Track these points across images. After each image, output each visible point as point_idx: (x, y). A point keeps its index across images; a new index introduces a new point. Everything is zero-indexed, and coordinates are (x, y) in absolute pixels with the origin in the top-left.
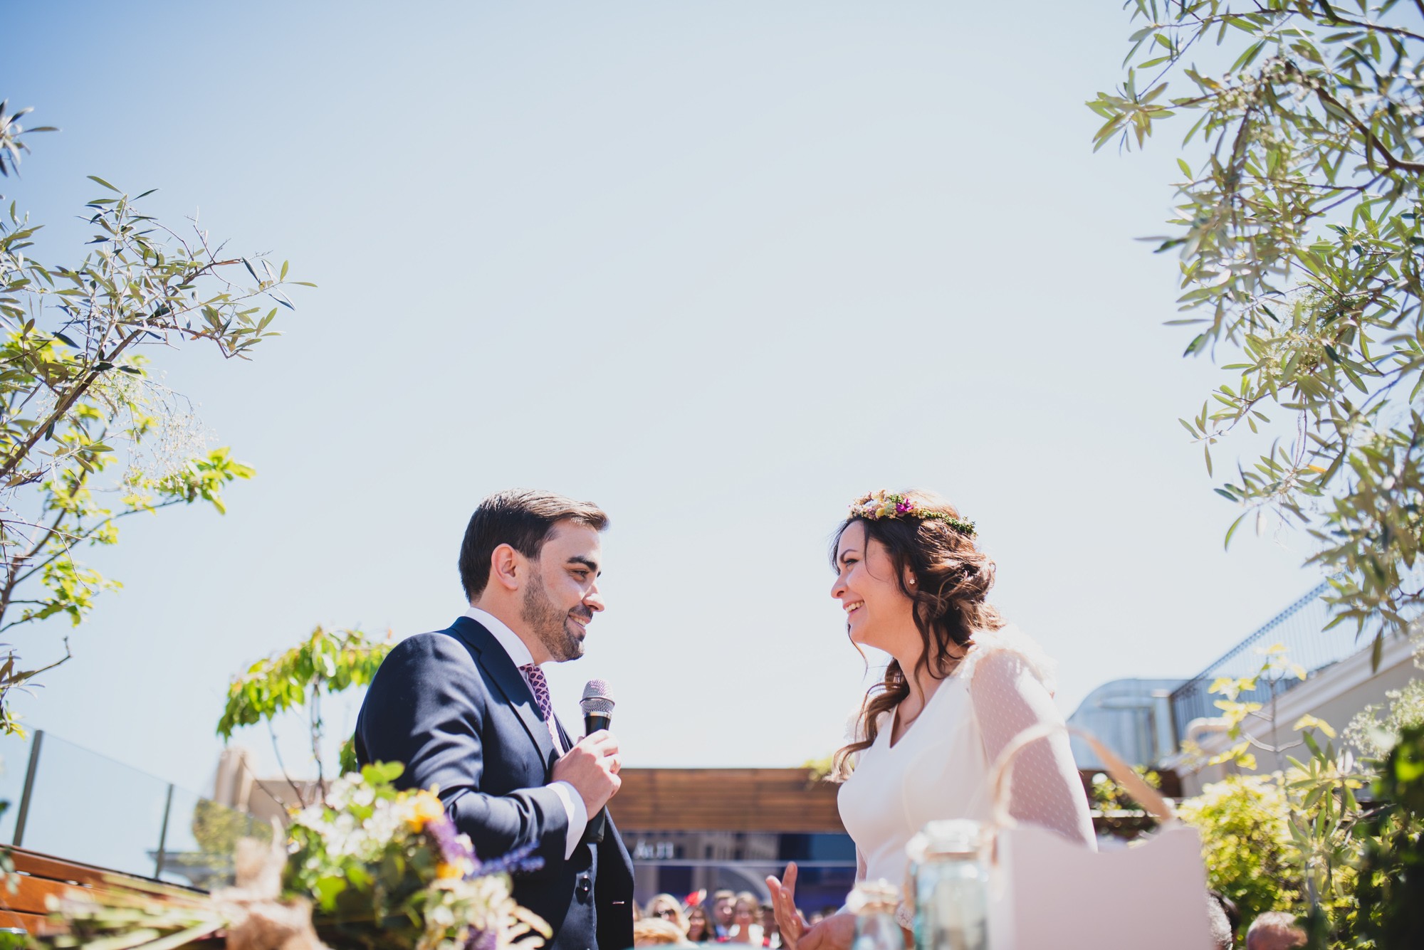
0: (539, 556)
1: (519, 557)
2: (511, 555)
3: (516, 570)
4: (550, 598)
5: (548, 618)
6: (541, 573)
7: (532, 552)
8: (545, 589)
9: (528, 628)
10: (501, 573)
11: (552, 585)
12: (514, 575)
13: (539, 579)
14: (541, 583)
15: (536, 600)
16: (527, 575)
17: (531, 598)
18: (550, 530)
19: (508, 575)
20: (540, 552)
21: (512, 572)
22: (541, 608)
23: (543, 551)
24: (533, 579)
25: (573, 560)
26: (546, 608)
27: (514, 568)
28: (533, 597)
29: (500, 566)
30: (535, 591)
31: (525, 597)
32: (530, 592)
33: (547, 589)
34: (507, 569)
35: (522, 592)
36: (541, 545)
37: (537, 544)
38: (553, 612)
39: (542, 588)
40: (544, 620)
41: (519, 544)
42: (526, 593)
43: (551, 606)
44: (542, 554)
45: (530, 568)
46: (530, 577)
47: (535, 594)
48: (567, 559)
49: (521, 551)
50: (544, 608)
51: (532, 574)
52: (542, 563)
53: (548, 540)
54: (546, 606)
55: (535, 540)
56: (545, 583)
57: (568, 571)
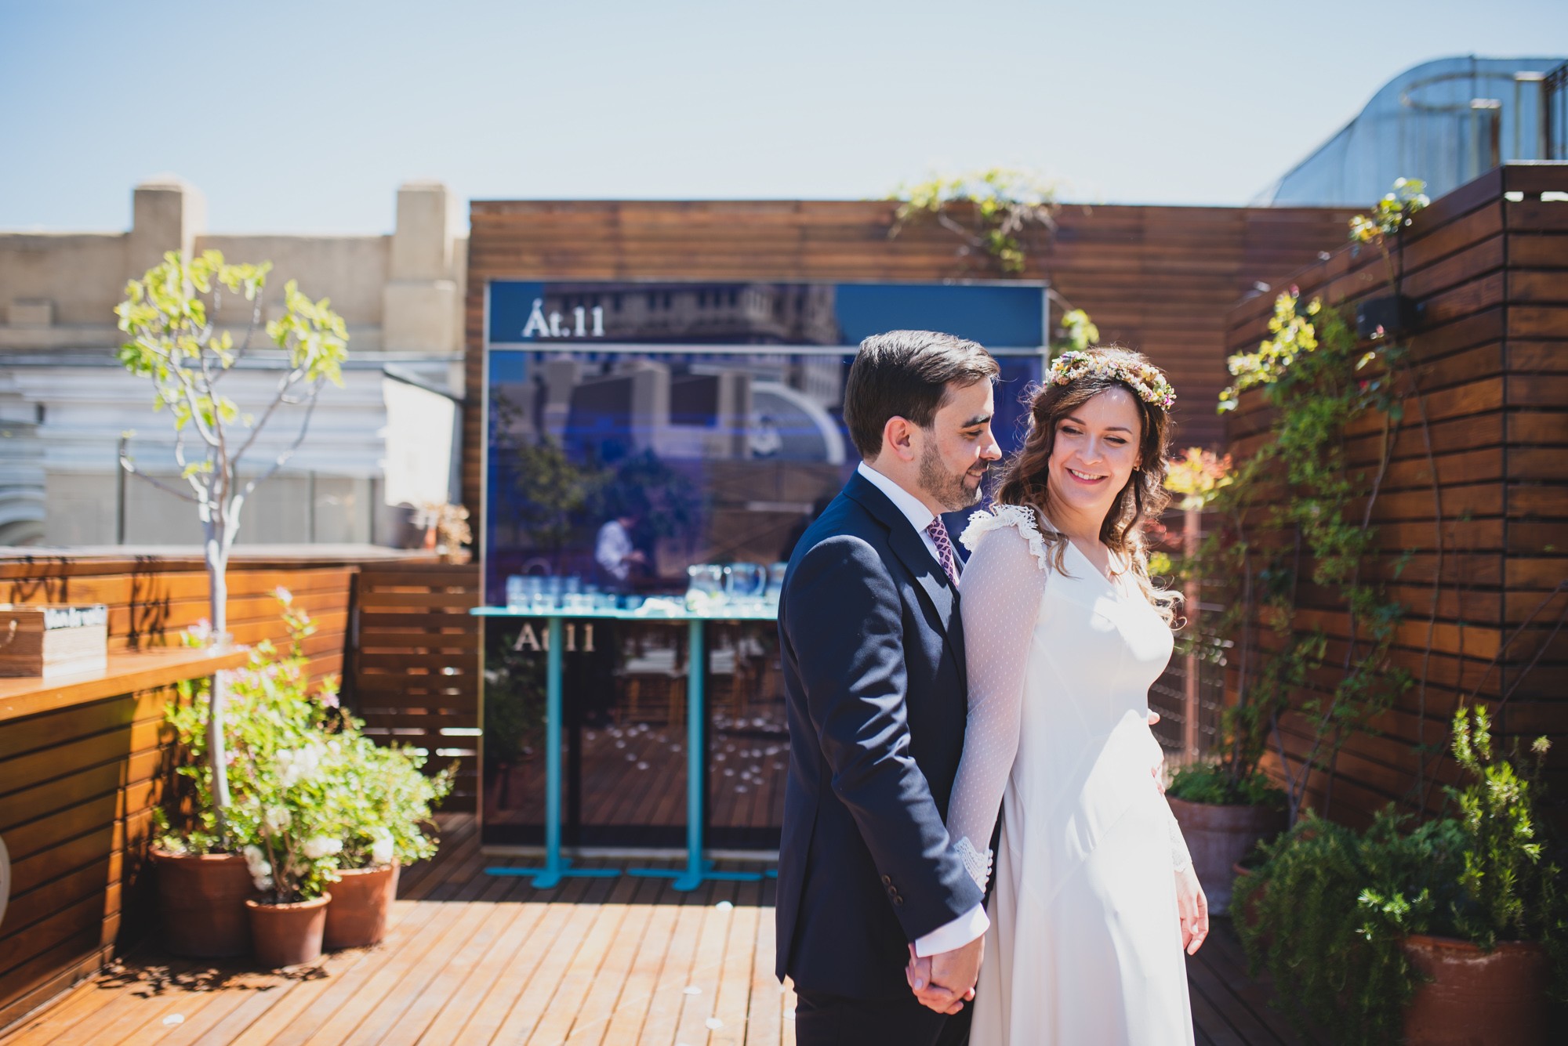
0: (933, 424)
1: (912, 428)
2: (903, 425)
3: (910, 440)
4: (945, 465)
5: (946, 485)
6: (936, 442)
7: (926, 422)
8: (941, 458)
9: (926, 493)
10: (893, 444)
11: (948, 453)
12: (908, 445)
13: (935, 448)
14: (937, 452)
15: (933, 469)
16: (922, 445)
17: (927, 467)
18: (943, 396)
19: (902, 447)
20: (934, 420)
21: (904, 440)
22: (938, 476)
23: (936, 419)
24: (928, 448)
25: (968, 425)
26: (943, 476)
27: (908, 437)
28: (929, 466)
29: (891, 439)
30: (931, 460)
31: (922, 467)
32: (926, 462)
33: (943, 457)
34: (899, 440)
35: (919, 462)
36: (935, 413)
37: (930, 413)
38: (950, 479)
39: (939, 457)
40: (941, 486)
41: (911, 413)
42: (923, 463)
43: (948, 473)
44: (935, 423)
45: (924, 438)
46: (925, 447)
47: (932, 463)
48: (960, 423)
49: (914, 421)
50: (940, 476)
51: (927, 443)
52: (936, 432)
53: (942, 407)
54: (943, 474)
55: (928, 408)
56: (941, 450)
57: (963, 435)
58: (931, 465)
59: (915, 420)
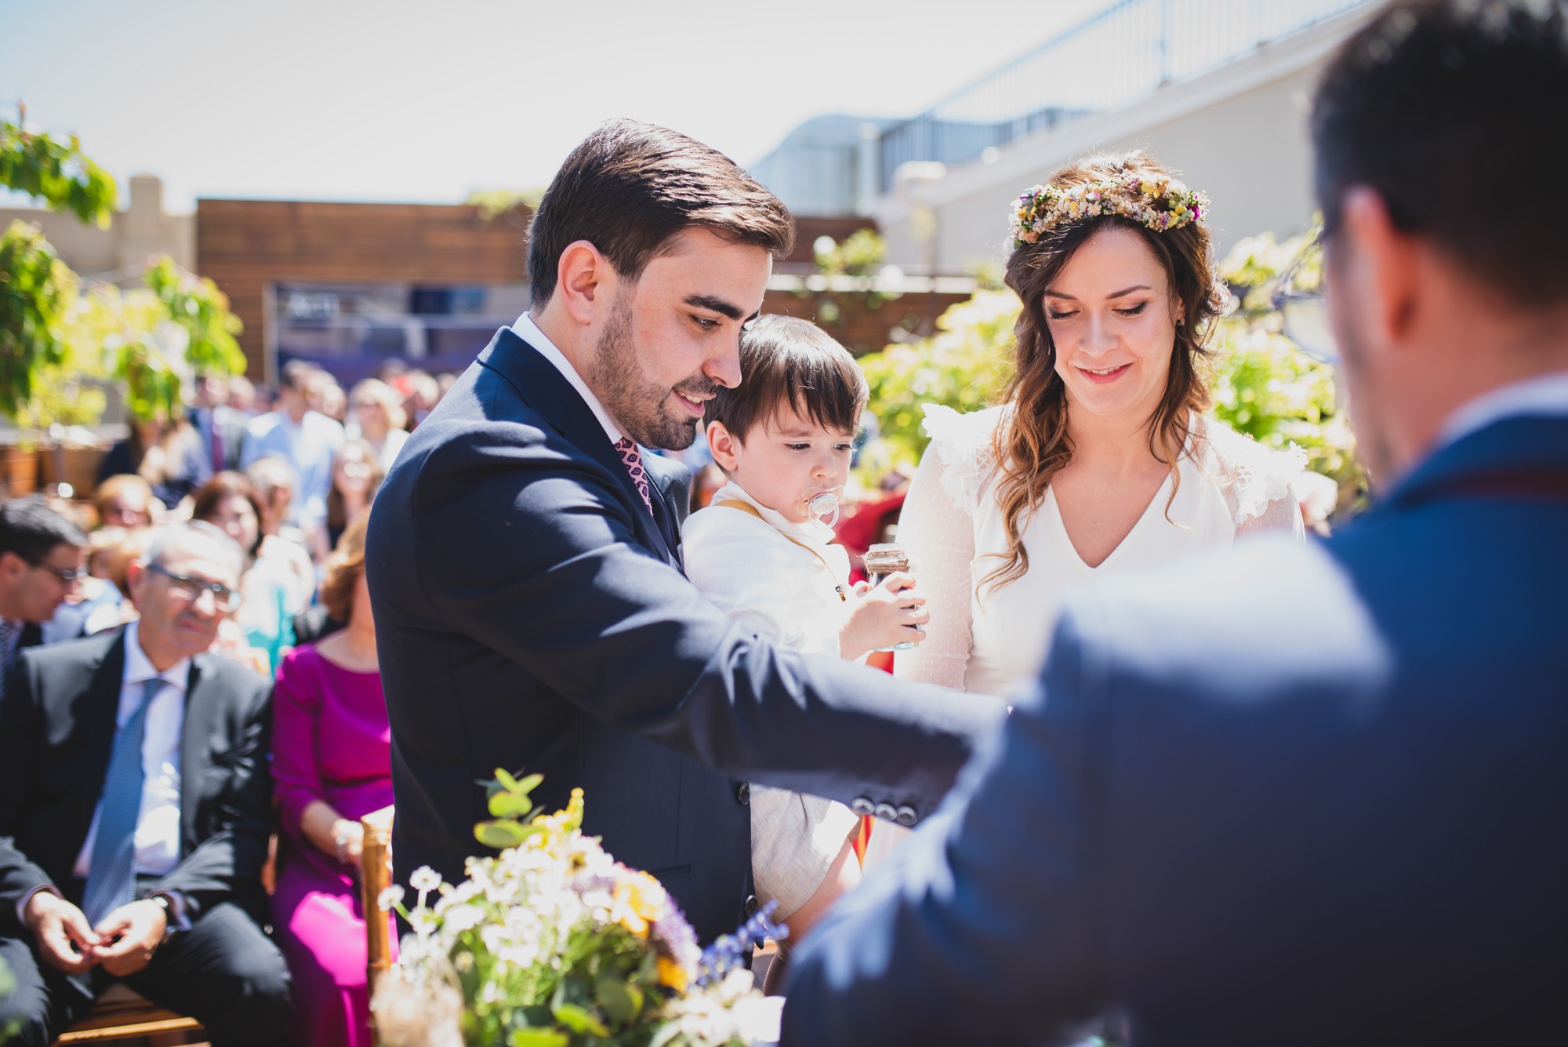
0: (639, 276)
1: (606, 270)
2: (592, 262)
3: (595, 289)
4: (639, 356)
6: (636, 307)
7: (629, 268)
8: (634, 337)
10: (570, 289)
11: (648, 332)
12: (591, 299)
13: (628, 317)
14: (629, 325)
15: (616, 353)
16: (611, 305)
17: (609, 346)
18: (672, 238)
19: (581, 296)
20: (642, 271)
21: (588, 288)
22: (622, 369)
23: (648, 270)
24: (618, 313)
25: (695, 300)
26: (629, 372)
27: (595, 284)
28: (612, 347)
29: (570, 278)
30: (618, 336)
32: (609, 336)
34: (580, 283)
35: (595, 332)
36: (648, 259)
37: (640, 256)
39: (630, 335)
41: (613, 246)
42: (603, 336)
43: (638, 370)
44: (644, 275)
45: (618, 294)
46: (616, 308)
47: (617, 342)
48: (685, 295)
49: (612, 261)
50: (625, 371)
51: (621, 305)
52: (638, 291)
53: (664, 254)
54: (631, 368)
55: (640, 246)
56: (637, 325)
57: (680, 313)
58: (616, 345)
59: (614, 260)
